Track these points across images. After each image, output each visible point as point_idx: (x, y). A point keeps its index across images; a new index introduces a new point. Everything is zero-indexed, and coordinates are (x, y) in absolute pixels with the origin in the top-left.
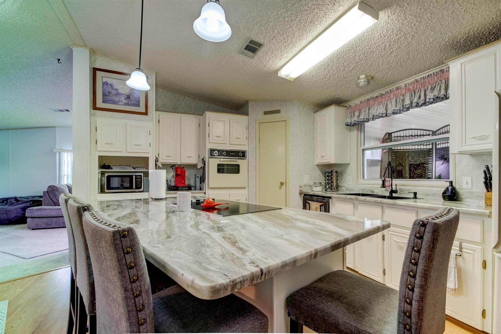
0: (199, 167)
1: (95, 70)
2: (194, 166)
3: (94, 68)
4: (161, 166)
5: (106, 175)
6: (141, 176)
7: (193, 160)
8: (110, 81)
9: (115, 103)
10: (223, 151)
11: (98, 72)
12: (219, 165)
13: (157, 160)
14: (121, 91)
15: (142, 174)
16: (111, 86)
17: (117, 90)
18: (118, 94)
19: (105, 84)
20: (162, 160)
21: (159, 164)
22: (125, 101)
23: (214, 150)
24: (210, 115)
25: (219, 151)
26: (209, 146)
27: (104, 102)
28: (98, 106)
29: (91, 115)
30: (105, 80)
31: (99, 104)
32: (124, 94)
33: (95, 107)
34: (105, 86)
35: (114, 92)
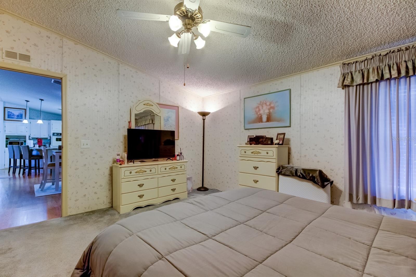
0: (48, 139)
1: (5, 108)
2: (47, 138)
3: (4, 107)
4: (31, 139)
5: (9, 141)
6: (23, 142)
7: (46, 136)
8: (10, 111)
9: (12, 118)
10: (59, 133)
11: (6, 108)
12: (57, 138)
13: (29, 137)
14: (15, 114)
15: (23, 141)
16: (11, 113)
17: (13, 114)
18: (14, 115)
19: (9, 112)
20: (32, 136)
21: (31, 138)
22: (17, 117)
23: (55, 133)
24: (53, 122)
25: (57, 133)
26: (52, 132)
27: (8, 118)
28: (6, 119)
29: (4, 122)
30: (9, 111)
31: (6, 118)
32: (16, 115)
33: (5, 119)
34: (9, 113)
35: (12, 114)
